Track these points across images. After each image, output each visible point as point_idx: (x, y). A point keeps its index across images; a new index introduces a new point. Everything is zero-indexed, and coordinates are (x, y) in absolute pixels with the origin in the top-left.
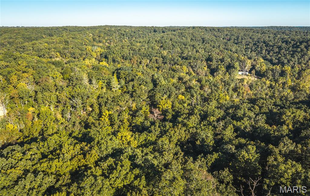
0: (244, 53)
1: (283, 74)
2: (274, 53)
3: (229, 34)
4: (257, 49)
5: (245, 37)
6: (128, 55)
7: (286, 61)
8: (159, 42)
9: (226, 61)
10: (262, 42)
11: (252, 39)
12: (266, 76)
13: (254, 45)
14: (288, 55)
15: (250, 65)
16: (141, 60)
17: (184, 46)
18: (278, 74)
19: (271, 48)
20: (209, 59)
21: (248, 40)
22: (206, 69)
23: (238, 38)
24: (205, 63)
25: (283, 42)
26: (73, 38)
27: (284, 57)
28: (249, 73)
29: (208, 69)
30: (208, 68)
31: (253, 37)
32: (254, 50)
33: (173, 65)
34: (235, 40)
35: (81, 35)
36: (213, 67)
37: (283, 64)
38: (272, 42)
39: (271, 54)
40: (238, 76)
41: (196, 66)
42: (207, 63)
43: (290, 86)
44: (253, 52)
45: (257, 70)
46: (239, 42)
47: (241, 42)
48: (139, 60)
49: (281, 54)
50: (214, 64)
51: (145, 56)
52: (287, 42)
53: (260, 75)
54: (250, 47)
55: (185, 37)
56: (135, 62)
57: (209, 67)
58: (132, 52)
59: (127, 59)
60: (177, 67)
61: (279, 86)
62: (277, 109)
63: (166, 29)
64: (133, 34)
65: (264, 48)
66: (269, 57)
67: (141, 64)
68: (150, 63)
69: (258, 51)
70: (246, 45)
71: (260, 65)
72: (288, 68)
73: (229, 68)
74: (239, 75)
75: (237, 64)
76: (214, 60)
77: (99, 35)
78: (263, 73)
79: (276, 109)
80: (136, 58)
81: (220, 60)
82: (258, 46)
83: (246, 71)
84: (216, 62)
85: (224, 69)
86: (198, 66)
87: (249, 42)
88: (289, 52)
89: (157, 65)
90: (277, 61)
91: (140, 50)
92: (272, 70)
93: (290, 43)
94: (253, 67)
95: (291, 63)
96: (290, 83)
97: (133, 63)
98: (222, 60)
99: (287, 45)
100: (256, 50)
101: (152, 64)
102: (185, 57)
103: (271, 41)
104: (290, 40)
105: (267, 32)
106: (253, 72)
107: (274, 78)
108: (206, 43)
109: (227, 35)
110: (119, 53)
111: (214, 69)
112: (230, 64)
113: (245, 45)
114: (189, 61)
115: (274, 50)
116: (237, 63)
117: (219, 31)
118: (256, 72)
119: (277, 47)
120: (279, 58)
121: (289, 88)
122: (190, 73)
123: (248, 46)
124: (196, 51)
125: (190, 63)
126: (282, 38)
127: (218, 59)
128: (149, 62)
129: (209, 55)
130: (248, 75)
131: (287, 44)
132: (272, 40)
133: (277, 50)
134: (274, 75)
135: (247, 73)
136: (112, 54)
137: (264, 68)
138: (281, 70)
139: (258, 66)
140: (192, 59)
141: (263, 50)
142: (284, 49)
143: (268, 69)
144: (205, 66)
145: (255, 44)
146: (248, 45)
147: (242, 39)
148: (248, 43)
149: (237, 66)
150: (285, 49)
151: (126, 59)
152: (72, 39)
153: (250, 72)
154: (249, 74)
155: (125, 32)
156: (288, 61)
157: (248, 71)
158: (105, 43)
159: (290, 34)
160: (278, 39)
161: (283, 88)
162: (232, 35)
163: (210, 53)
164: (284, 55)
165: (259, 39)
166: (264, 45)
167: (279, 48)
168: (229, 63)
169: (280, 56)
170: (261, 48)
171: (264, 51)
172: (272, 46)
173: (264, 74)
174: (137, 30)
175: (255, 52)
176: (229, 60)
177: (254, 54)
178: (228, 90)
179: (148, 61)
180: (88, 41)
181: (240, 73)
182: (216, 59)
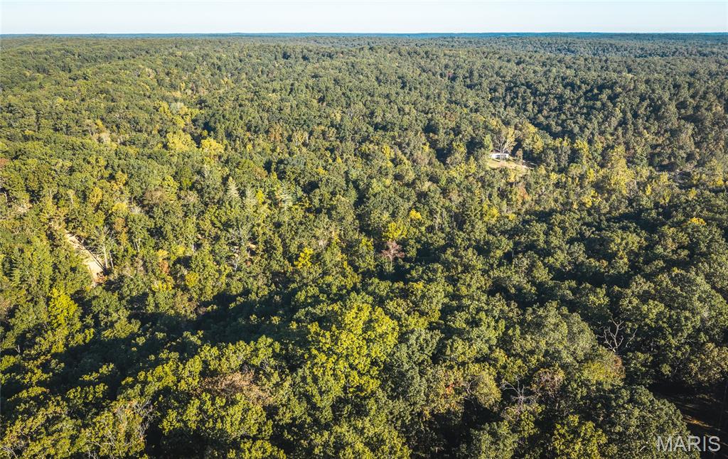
0: (494, 111)
1: (574, 156)
2: (551, 110)
3: (451, 64)
4: (515, 100)
5: (487, 73)
6: (260, 122)
7: (576, 129)
8: (313, 89)
9: (465, 131)
10: (523, 84)
11: (501, 77)
12: (545, 161)
13: (506, 90)
14: (579, 115)
15: (513, 140)
16: (291, 133)
17: (369, 98)
18: (567, 156)
19: (544, 98)
20: (430, 129)
21: (493, 79)
22: (427, 148)
23: (471, 73)
24: (424, 138)
25: (565, 87)
26: (113, 81)
27: (572, 119)
28: (511, 155)
29: (431, 150)
30: (430, 147)
31: (502, 72)
32: (510, 101)
33: (360, 143)
34: (466, 78)
35: (128, 72)
36: (441, 145)
37: (572, 137)
38: (543, 86)
39: (545, 113)
40: (492, 163)
41: (408, 144)
42: (428, 138)
43: (592, 182)
44: (509, 108)
45: (526, 149)
46: (476, 85)
47: (480, 85)
48: (286, 134)
49: (564, 113)
50: (442, 138)
51: (296, 124)
52: (572, 86)
53: (533, 159)
54: (501, 96)
55: (362, 74)
56: (279, 138)
57: (433, 144)
58: (265, 115)
59: (259, 130)
60: (371, 146)
61: (573, 183)
62: (591, 231)
63: (311, 51)
64: (239, 65)
65: (530, 98)
66: (541, 119)
67: (292, 141)
68: (309, 139)
69: (518, 105)
70: (491, 89)
71: (531, 139)
72: (582, 144)
73: (474, 146)
74: (492, 160)
75: (488, 140)
76: (441, 130)
77: (166, 71)
78: (537, 154)
79: (589, 231)
80: (278, 129)
81: (453, 129)
82: (516, 93)
83: (506, 152)
84: (445, 133)
85: (463, 149)
86: (412, 145)
87: (497, 84)
88: (580, 108)
89: (327, 144)
90: (559, 128)
91: (282, 110)
92: (555, 150)
93: (580, 87)
94: (519, 143)
95: (587, 132)
96: (592, 176)
97: (272, 139)
98: (457, 131)
99: (574, 93)
100: (515, 102)
101: (316, 142)
102: (380, 124)
103: (540, 82)
104: (578, 83)
105: (527, 59)
106: (520, 153)
107: (559, 165)
108: (410, 90)
109: (446, 66)
110: (238, 118)
111: (443, 149)
112: (473, 138)
113: (488, 89)
114: (392, 133)
115: (549, 104)
116: (488, 138)
117: (428, 57)
118: (525, 152)
119: (555, 97)
120: (564, 121)
121: (592, 186)
122: (400, 160)
123: (497, 94)
124: (399, 110)
125: (393, 138)
126: (562, 77)
127: (448, 128)
128: (307, 138)
129: (430, 120)
130: (509, 160)
131: (572, 90)
132: (543, 80)
133: (556, 102)
134: (558, 160)
135: (507, 156)
136: (222, 120)
137: (539, 145)
138: (571, 149)
139: (527, 141)
140: (397, 129)
141: (529, 103)
142: (569, 101)
143: (548, 148)
144: (425, 144)
145: (509, 89)
146: (495, 90)
147: (480, 76)
148: (493, 86)
149: (488, 142)
150: (571, 100)
151: (255, 132)
152: (111, 83)
153: (513, 154)
154: (511, 158)
155: (220, 59)
156: (582, 129)
157: (509, 151)
158: (184, 90)
159: (574, 63)
160: (555, 79)
161: (581, 188)
162: (458, 66)
163: (430, 115)
164: (572, 115)
165: (515, 76)
166: (529, 91)
167: (558, 98)
168: (471, 135)
169: (563, 117)
170: (524, 99)
171: (530, 107)
172: (544, 94)
173: (540, 158)
174: (245, 53)
175: (512, 106)
176: (470, 129)
177: (511, 112)
178: (490, 196)
179: (306, 135)
180: (148, 87)
181: (494, 155)
182: (444, 128)
